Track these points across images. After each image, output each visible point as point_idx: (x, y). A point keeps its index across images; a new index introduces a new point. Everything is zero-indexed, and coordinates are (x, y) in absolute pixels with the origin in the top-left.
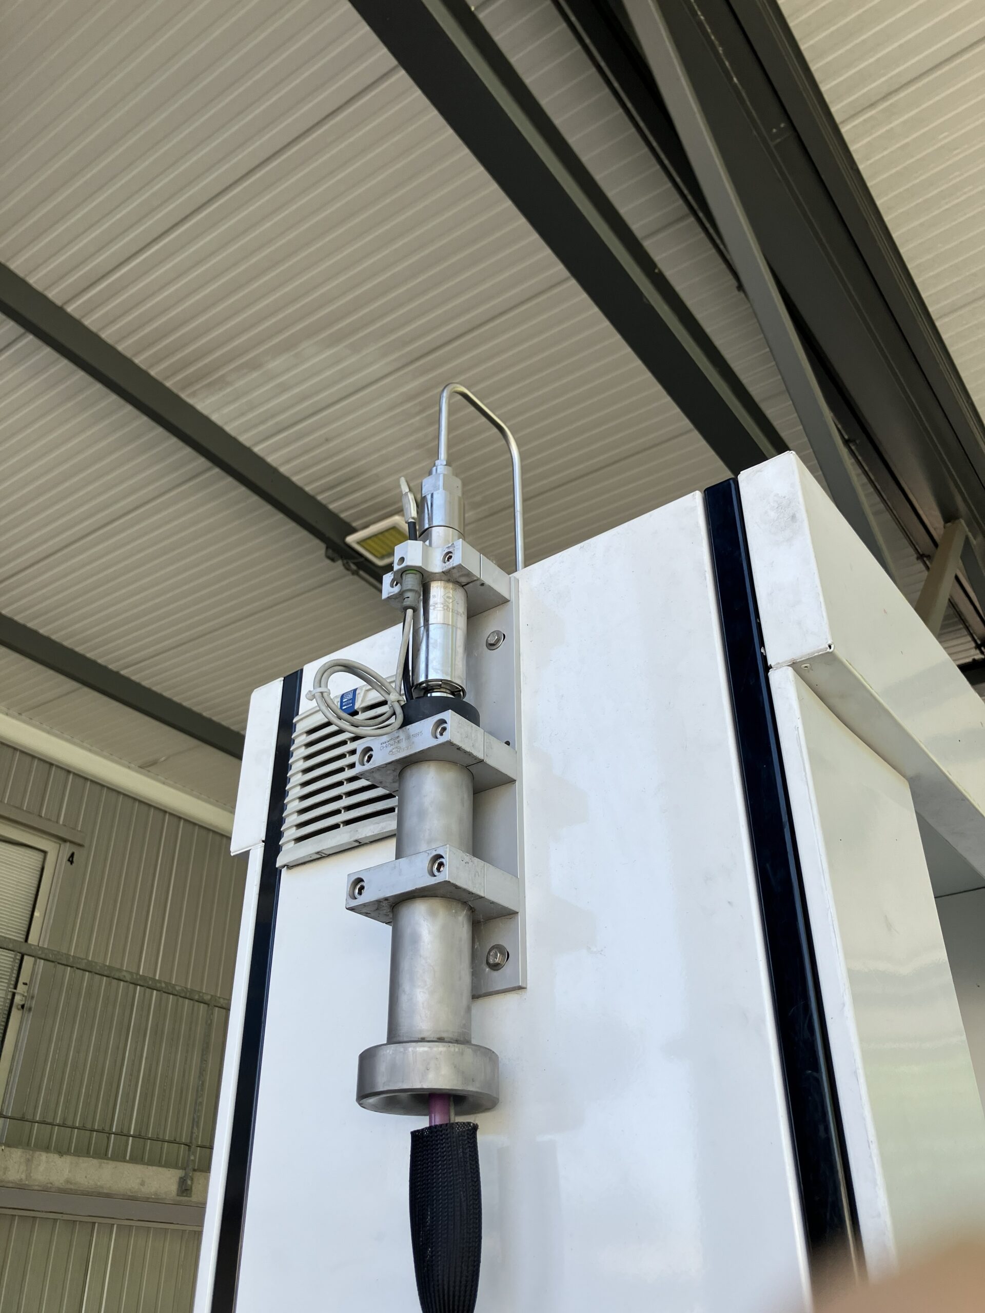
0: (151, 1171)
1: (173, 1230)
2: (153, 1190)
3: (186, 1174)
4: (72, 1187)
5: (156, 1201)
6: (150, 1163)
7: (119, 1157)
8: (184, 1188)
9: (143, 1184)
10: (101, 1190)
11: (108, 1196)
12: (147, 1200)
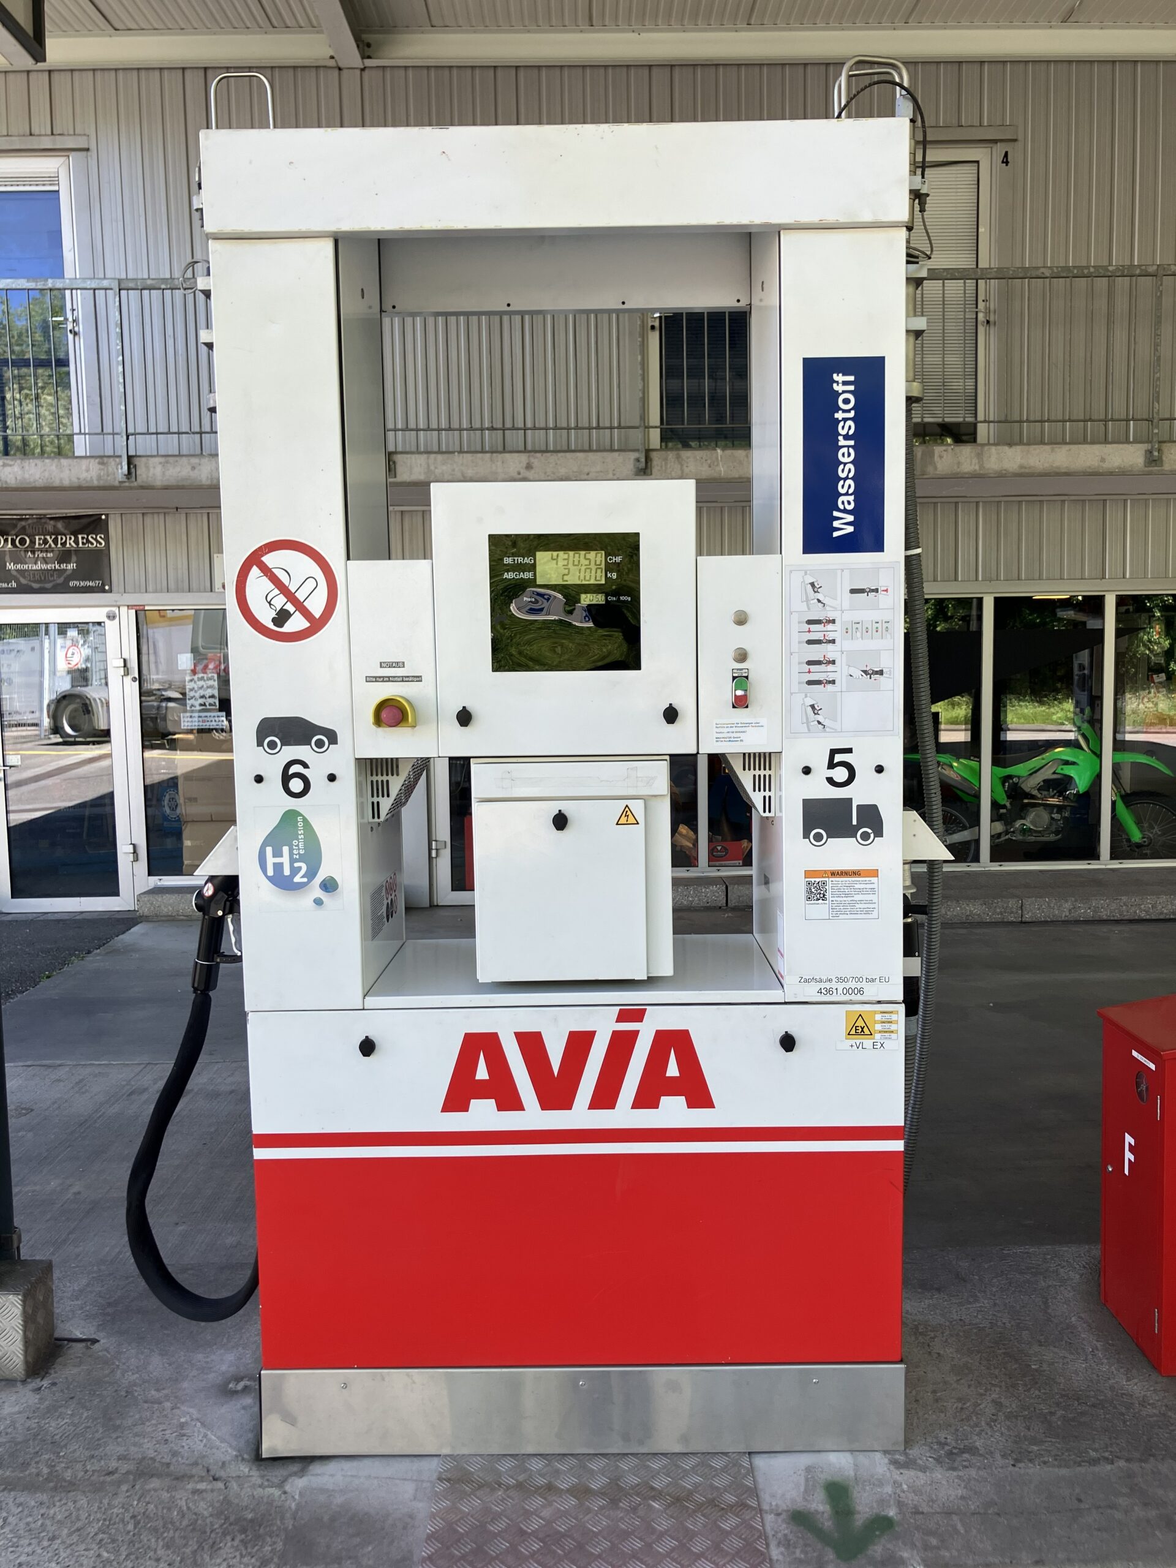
2: (1116, 464)
3: (1153, 446)
4: (1027, 471)
5: (1123, 473)
6: (1096, 442)
8: (1154, 458)
9: (1103, 460)
10: (1057, 470)
11: (1068, 474)
12: (1111, 473)
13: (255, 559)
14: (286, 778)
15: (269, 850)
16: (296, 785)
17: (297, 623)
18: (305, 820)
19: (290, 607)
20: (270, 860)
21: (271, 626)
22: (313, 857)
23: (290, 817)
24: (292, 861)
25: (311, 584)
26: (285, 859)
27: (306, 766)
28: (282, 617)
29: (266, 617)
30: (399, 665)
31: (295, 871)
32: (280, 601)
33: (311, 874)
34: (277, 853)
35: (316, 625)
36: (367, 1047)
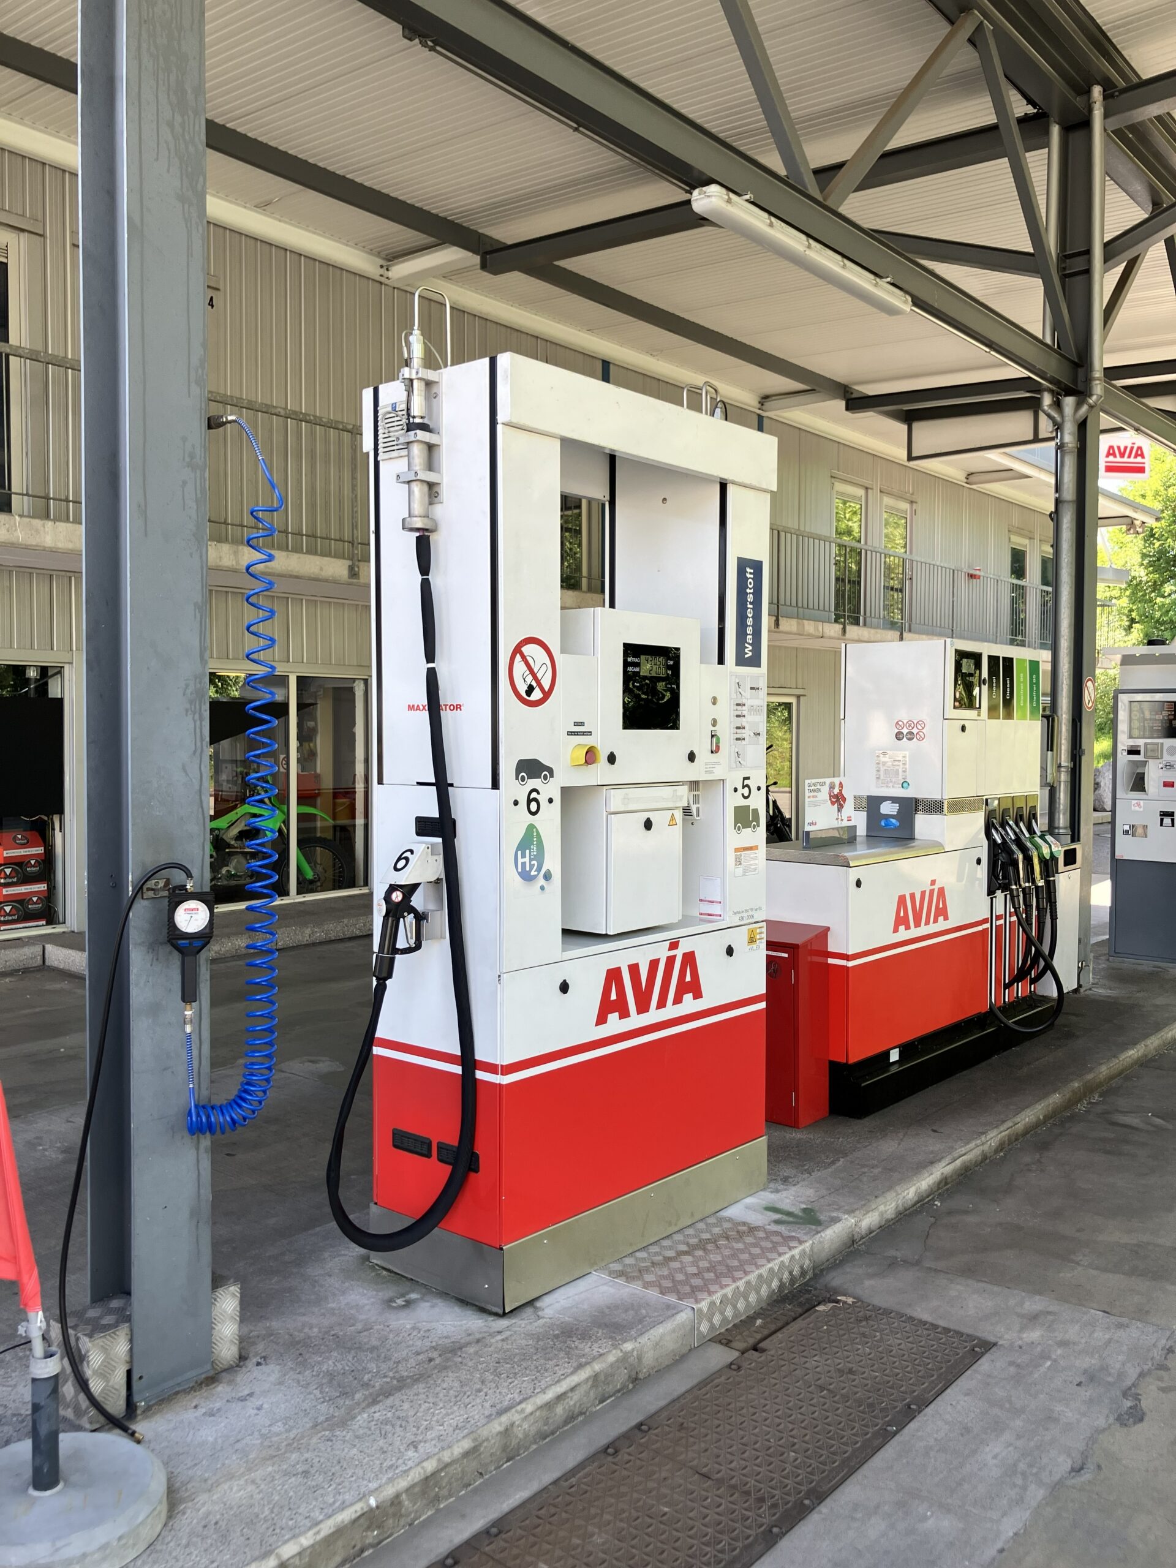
0: (326, 560)
1: (349, 604)
2: (330, 574)
3: (353, 564)
5: (335, 582)
6: (323, 555)
7: (297, 550)
8: (353, 573)
9: (321, 569)
11: (297, 577)
12: (326, 581)
13: (518, 650)
14: (529, 801)
15: (520, 852)
16: (534, 806)
17: (537, 695)
18: (537, 831)
19: (534, 684)
20: (520, 860)
21: (524, 695)
22: (540, 857)
23: (531, 827)
24: (531, 860)
25: (544, 668)
26: (527, 860)
27: (538, 793)
28: (530, 690)
29: (522, 689)
30: (582, 724)
31: (532, 866)
32: (529, 679)
33: (539, 869)
34: (524, 856)
35: (547, 695)
36: (564, 988)
